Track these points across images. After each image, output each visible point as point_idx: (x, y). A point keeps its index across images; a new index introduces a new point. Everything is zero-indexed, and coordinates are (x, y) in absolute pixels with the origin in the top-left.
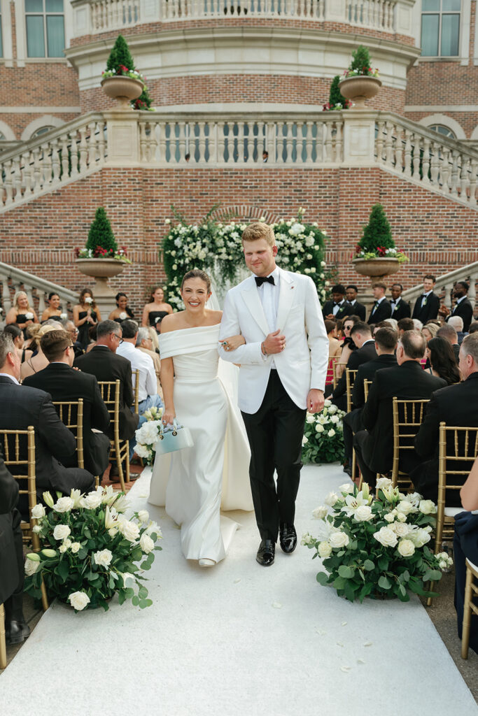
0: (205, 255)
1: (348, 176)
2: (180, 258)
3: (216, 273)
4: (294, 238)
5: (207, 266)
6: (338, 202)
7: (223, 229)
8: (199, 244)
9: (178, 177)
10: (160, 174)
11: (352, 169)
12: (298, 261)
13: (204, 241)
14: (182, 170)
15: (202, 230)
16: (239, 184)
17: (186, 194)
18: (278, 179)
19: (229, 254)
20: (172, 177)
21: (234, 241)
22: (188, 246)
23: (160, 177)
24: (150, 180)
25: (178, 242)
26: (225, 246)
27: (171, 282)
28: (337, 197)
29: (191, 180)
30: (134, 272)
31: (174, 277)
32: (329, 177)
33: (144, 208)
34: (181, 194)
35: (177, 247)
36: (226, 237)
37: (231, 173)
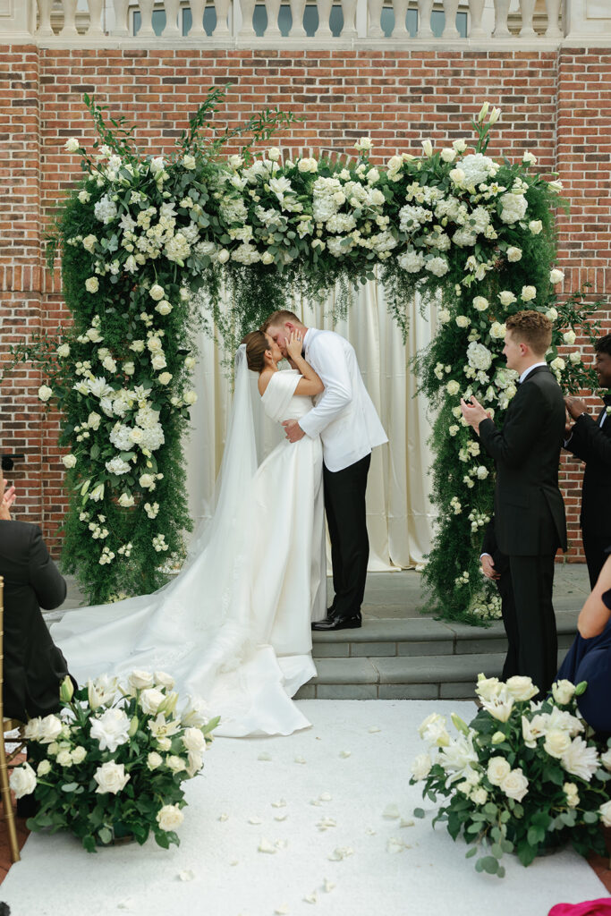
0: (187, 251)
1: (582, 69)
2: (109, 257)
3: (225, 308)
4: (466, 197)
5: (195, 282)
6: (554, 138)
7: (244, 171)
8: (168, 210)
9: (132, 72)
10: (86, 63)
11: (591, 51)
12: (478, 268)
13: (185, 203)
14: (145, 54)
15: (177, 170)
16: (293, 90)
17: (154, 116)
18: (397, 79)
19: (261, 247)
20: (119, 72)
21: (277, 206)
22: (135, 219)
23: (85, 72)
24: (60, 80)
25: (105, 210)
26: (248, 222)
27: (83, 333)
28: (552, 126)
29: (165, 81)
30: (12, 317)
31: (91, 317)
32: (531, 74)
33: (43, 151)
34: (141, 116)
35: (102, 224)
36: (252, 193)
37: (271, 63)
